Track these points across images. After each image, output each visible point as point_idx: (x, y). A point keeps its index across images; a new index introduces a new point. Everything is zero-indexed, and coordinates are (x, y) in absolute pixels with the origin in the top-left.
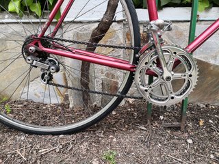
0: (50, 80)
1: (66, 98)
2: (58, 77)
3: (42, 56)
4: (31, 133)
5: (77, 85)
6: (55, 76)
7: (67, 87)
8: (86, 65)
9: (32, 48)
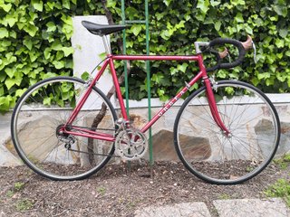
0: (69, 148)
1: (79, 160)
2: (74, 146)
3: (66, 135)
4: (56, 180)
5: (86, 150)
6: (72, 145)
7: (79, 151)
8: (91, 140)
9: (61, 132)
